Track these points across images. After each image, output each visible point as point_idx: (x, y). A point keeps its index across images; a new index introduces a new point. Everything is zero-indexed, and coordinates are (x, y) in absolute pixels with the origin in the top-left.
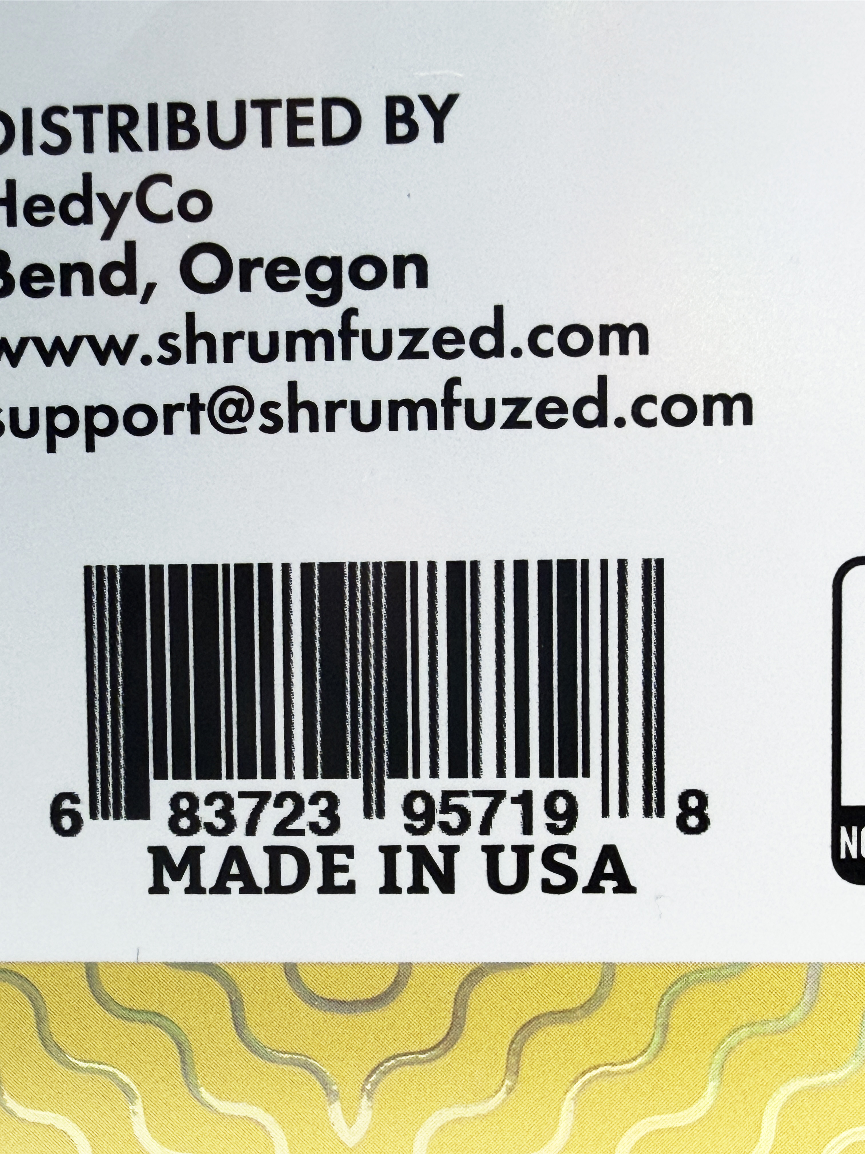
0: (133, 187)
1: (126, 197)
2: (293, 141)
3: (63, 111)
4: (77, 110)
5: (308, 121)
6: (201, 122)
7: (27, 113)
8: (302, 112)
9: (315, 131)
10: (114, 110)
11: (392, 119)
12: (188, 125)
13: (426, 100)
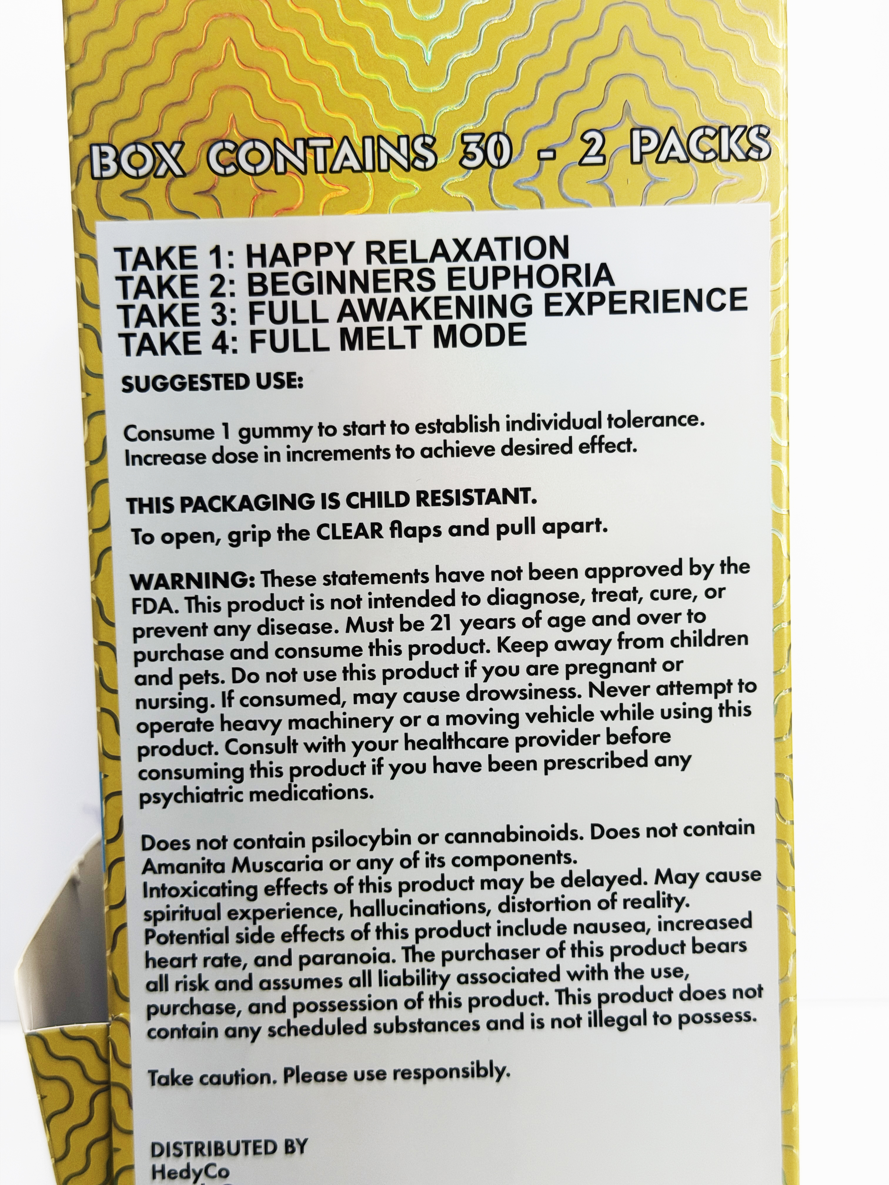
0: (203, 1166)
1: (201, 1171)
2: (255, 1153)
3: (180, 1144)
4: (185, 1143)
5: (260, 1147)
6: (225, 1147)
7: (168, 1144)
8: (258, 1144)
9: (262, 1150)
10: (197, 1144)
11: (287, 1147)
12: (221, 1148)
13: (298, 1140)
